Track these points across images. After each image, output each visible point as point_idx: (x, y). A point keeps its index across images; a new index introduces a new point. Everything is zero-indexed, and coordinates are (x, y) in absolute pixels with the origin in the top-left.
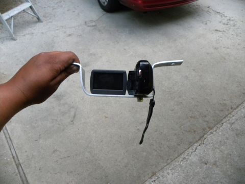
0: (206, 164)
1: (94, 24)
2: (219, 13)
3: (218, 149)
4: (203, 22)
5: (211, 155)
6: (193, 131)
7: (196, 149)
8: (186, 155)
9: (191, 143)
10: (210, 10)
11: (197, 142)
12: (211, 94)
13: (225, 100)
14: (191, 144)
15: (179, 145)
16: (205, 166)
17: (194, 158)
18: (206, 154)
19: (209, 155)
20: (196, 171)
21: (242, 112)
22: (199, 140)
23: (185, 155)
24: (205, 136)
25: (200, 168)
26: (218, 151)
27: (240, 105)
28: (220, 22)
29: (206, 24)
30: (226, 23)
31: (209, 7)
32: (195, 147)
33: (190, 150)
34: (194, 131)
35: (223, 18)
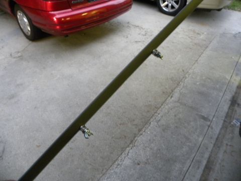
0: (139, 164)
1: (19, 54)
2: (138, 26)
3: (148, 147)
4: (124, 36)
5: (142, 155)
6: (123, 137)
7: (129, 152)
8: (120, 160)
9: (123, 148)
10: (130, 26)
11: (128, 146)
12: (137, 99)
13: (150, 101)
14: (123, 150)
15: (112, 153)
16: (138, 166)
17: (127, 162)
18: (138, 155)
19: (140, 155)
20: (130, 173)
21: (166, 109)
22: (130, 144)
23: (119, 162)
24: (136, 139)
25: (134, 169)
26: (149, 149)
27: (164, 103)
28: (139, 34)
29: (127, 37)
30: (144, 34)
31: (128, 23)
32: (127, 151)
33: (123, 155)
34: (125, 137)
35: (142, 30)
